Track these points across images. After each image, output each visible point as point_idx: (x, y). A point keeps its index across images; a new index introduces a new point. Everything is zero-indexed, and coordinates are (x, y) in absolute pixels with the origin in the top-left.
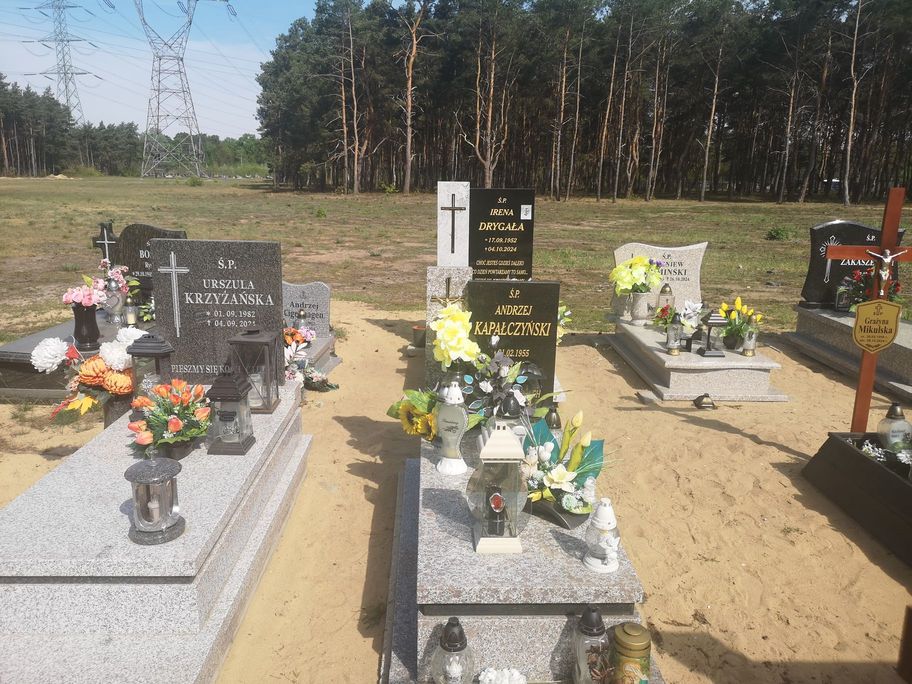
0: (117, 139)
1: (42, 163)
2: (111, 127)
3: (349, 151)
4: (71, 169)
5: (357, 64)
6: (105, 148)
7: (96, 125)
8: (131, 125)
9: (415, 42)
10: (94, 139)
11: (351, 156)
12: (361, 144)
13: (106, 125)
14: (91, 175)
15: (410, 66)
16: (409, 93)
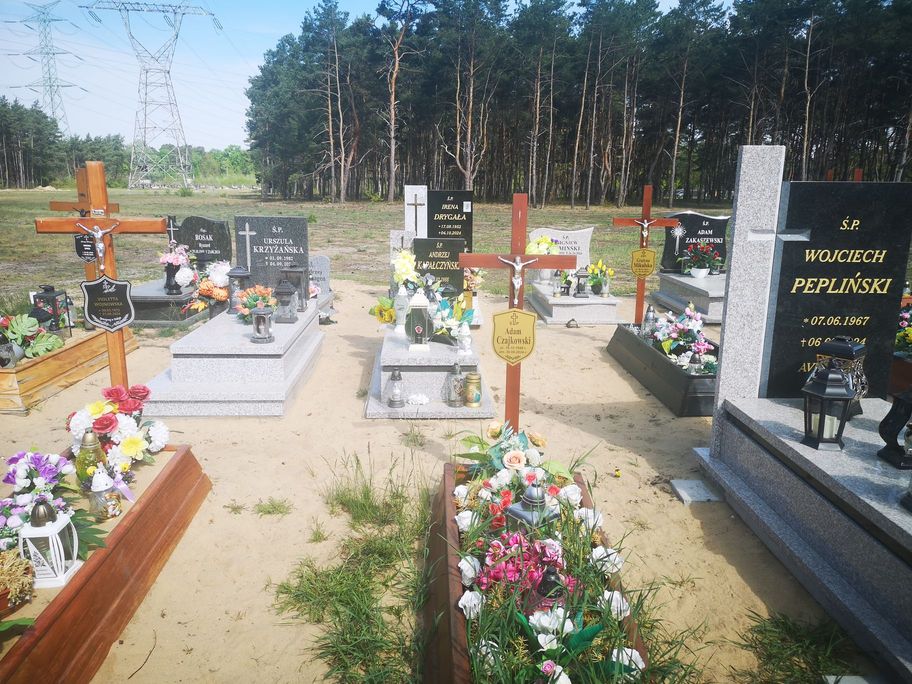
0: (104, 151)
2: (98, 140)
3: (335, 162)
4: (58, 181)
5: (342, 79)
7: (83, 137)
8: (117, 136)
9: (398, 59)
10: (81, 151)
11: (338, 167)
12: (347, 156)
13: (93, 137)
15: (393, 81)
16: (392, 107)
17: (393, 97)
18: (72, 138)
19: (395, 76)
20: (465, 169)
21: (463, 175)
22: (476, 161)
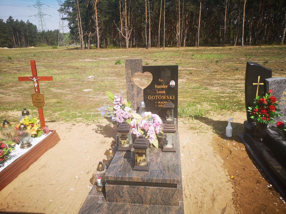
0: (53, 35)
1: (28, 43)
6: (49, 37)
7: (46, 31)
13: (50, 30)
15: (96, 6)
16: (96, 15)
17: (96, 11)
18: (43, 31)
19: (96, 4)
20: (126, 36)
21: (125, 38)
22: (129, 33)
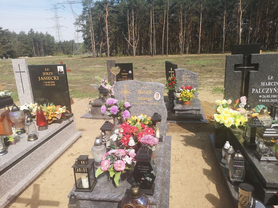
0: (69, 44)
1: (46, 53)
2: (67, 42)
4: (55, 54)
6: (65, 47)
7: (63, 41)
8: (73, 40)
9: (107, 12)
10: (62, 45)
13: (66, 41)
14: (61, 55)
16: (107, 27)
17: (107, 24)
18: (59, 42)
19: (107, 17)
20: (133, 45)
